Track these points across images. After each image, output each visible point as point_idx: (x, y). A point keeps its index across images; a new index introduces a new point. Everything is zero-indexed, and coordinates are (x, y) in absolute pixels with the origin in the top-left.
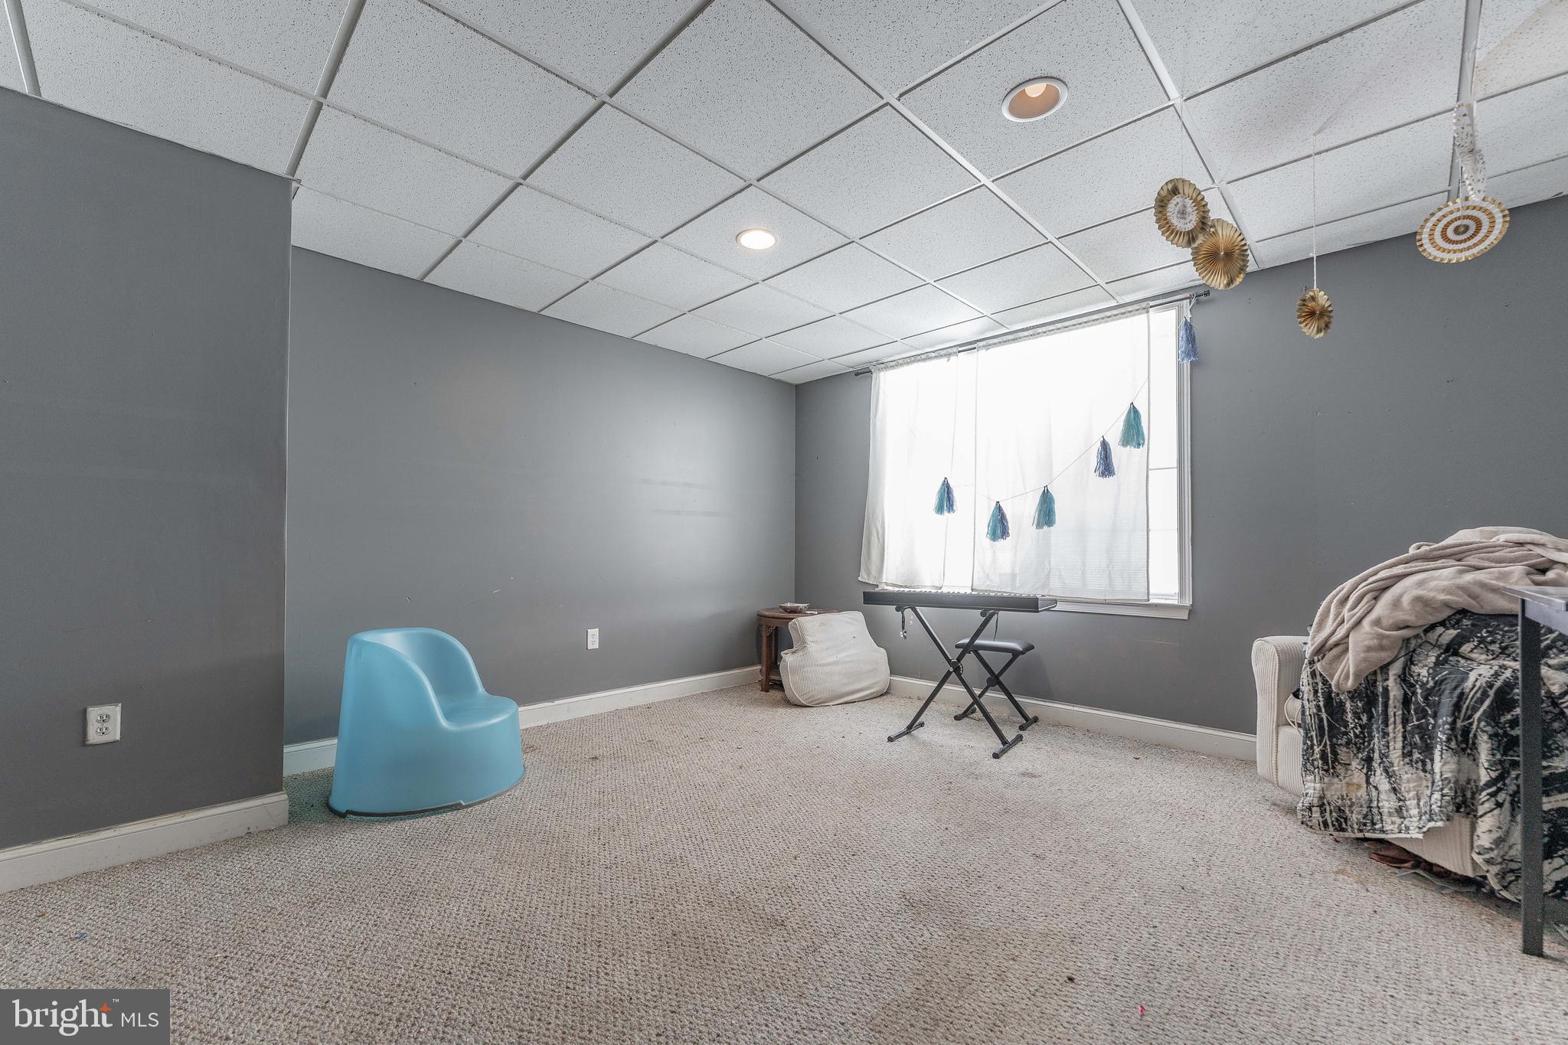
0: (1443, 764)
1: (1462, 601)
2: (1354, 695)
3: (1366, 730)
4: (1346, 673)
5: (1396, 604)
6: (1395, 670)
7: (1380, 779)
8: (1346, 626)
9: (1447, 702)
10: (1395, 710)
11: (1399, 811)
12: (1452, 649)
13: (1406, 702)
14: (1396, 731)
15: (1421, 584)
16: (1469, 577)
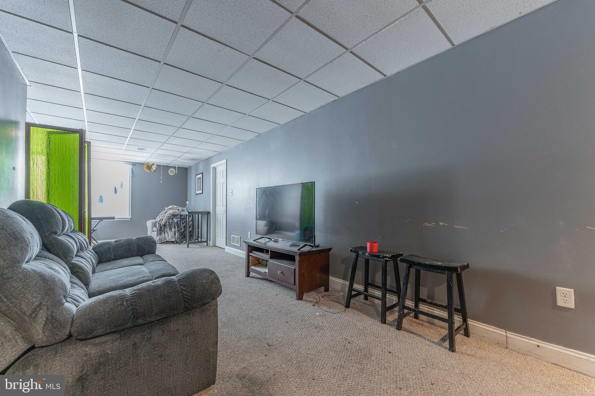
0: (173, 230)
1: (173, 213)
2: (163, 225)
3: (165, 229)
4: (163, 223)
5: (168, 214)
6: (168, 221)
7: (166, 234)
8: (163, 217)
9: (173, 223)
10: (168, 226)
11: (168, 237)
12: (172, 219)
13: (169, 225)
14: (168, 228)
15: (170, 212)
16: (174, 211)
